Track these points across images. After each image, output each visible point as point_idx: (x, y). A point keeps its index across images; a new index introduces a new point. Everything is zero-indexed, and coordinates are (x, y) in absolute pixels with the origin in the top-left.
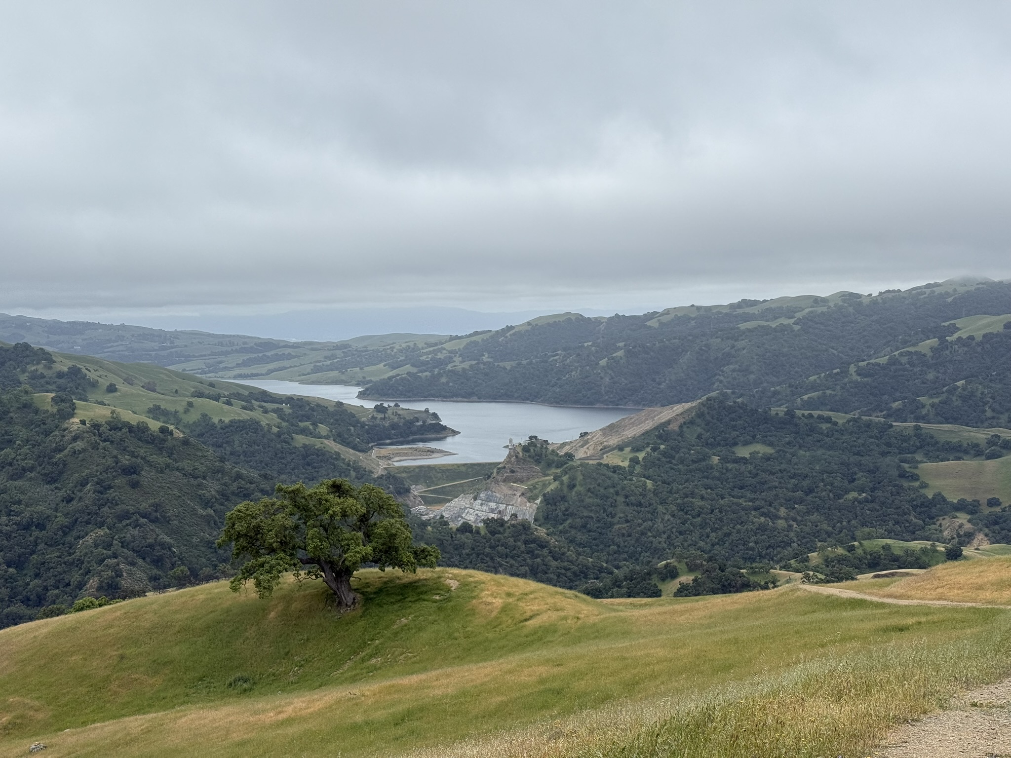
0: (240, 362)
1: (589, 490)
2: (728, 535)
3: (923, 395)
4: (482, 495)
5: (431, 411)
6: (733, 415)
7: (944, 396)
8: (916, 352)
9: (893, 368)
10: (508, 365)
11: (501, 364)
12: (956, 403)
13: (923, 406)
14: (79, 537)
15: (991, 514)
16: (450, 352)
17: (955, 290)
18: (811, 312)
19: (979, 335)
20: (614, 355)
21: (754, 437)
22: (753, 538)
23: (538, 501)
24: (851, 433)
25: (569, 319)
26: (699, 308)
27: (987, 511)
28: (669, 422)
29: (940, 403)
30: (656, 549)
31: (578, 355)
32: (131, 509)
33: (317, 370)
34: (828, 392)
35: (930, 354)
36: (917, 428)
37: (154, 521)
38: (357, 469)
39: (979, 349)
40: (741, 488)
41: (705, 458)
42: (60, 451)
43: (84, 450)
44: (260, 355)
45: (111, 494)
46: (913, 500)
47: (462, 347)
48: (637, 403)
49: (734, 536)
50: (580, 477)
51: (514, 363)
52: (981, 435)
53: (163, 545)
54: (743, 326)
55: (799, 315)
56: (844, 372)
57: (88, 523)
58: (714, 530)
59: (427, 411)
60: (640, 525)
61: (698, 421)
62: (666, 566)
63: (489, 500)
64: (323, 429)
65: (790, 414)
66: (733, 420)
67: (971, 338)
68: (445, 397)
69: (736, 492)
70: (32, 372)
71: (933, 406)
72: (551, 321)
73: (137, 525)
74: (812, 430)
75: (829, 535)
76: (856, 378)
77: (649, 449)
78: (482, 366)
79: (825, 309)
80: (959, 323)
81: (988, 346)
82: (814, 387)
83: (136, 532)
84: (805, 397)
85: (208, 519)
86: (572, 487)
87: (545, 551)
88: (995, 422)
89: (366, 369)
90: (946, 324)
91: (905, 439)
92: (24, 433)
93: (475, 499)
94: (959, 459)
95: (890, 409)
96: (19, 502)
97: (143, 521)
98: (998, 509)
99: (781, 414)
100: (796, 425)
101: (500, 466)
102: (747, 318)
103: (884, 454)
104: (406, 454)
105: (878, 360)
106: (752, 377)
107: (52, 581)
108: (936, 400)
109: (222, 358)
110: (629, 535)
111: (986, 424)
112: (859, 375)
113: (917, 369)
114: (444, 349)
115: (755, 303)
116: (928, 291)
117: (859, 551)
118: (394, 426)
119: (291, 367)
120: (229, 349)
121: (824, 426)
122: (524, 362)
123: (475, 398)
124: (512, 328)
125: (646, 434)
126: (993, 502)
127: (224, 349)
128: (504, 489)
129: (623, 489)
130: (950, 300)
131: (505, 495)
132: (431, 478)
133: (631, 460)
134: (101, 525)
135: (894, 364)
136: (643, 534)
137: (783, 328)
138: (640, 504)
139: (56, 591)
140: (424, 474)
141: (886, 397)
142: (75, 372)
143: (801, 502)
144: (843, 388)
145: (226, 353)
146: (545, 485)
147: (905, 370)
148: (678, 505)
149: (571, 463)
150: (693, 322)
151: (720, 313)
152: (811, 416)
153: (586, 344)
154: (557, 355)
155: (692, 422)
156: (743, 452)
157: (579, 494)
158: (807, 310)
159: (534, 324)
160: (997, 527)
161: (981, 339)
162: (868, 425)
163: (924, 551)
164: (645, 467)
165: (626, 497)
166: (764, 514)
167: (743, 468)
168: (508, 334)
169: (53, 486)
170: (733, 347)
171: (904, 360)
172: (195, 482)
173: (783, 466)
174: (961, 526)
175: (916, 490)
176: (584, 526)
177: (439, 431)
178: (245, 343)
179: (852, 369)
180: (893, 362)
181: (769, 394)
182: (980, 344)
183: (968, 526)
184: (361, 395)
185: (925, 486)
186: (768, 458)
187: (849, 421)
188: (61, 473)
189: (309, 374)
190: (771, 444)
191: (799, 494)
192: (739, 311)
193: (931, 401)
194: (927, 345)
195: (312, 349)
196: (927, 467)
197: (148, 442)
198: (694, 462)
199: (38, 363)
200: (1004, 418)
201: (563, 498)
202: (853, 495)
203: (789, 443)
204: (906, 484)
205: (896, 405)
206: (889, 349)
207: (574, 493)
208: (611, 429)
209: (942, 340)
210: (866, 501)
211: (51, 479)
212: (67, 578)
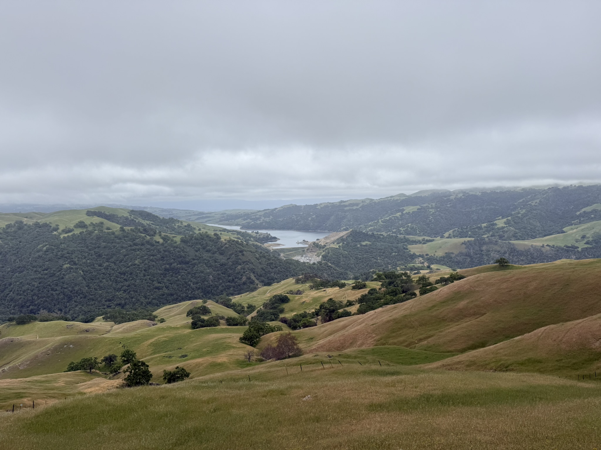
0: (196, 218)
1: (333, 254)
2: (368, 264)
3: (400, 228)
4: (304, 256)
5: (268, 233)
6: (359, 234)
7: (406, 228)
8: (396, 216)
9: (390, 220)
10: (281, 219)
11: (279, 219)
12: (409, 230)
13: (401, 231)
14: (236, 267)
15: (427, 258)
16: (260, 215)
17: (400, 199)
18: (363, 205)
19: (411, 212)
20: (313, 217)
21: (365, 240)
22: (375, 265)
23: (321, 257)
24: (388, 238)
25: (293, 206)
26: (330, 203)
27: (426, 257)
28: (343, 236)
29: (405, 230)
30: (352, 268)
31: (301, 217)
32: (245, 260)
33: (221, 221)
34: (375, 227)
35: (399, 217)
36: (404, 237)
37: (250, 263)
38: (266, 249)
39: (412, 215)
40: (367, 252)
41: (356, 245)
42: (222, 247)
43: (229, 247)
44: (202, 216)
45: (239, 257)
46: (408, 255)
47: (263, 214)
48: (321, 230)
49: (370, 264)
50: (330, 251)
51: (282, 219)
52: (420, 238)
53: (253, 268)
54: (346, 208)
55: (360, 206)
56: (378, 222)
57: (237, 264)
58: (365, 263)
59: (267, 233)
60: (347, 262)
61: (351, 236)
62: (373, 271)
63: (306, 257)
64: (252, 239)
65: (373, 233)
66: (359, 235)
67: (409, 212)
68: (266, 229)
69: (366, 253)
70: (178, 226)
71: (404, 230)
72: (288, 206)
73: (247, 264)
74: (379, 238)
75: (391, 263)
76: (381, 223)
77: (342, 243)
78: (274, 220)
79: (366, 204)
80: (404, 208)
81: (414, 214)
82: (371, 226)
83: (248, 266)
84: (370, 228)
85: (260, 263)
86: (329, 253)
87: (332, 269)
88: (420, 235)
89: (236, 220)
90: (401, 208)
91: (402, 240)
92: (211, 243)
93: (302, 257)
94: (416, 244)
95: (393, 231)
96: (217, 259)
97: (249, 263)
98: (429, 256)
99: (371, 234)
100: (375, 236)
101: (307, 248)
102: (346, 206)
103: (398, 243)
104: (273, 245)
105: (386, 218)
106: (351, 223)
107: (234, 277)
108: (404, 229)
109: (189, 217)
110: (345, 265)
111: (418, 235)
112: (382, 222)
113: (397, 221)
114: (257, 214)
115: (345, 202)
116: (393, 198)
117: (408, 267)
118: (264, 238)
119: (212, 220)
120: (191, 214)
121: (382, 237)
122: (285, 219)
123: (274, 229)
124: (276, 209)
125: (338, 239)
126: (427, 255)
127: (189, 214)
128: (310, 254)
129: (342, 253)
130: (399, 201)
131: (311, 256)
132: (284, 251)
133: (339, 246)
134: (240, 265)
135: (391, 219)
136: (348, 264)
137: (357, 209)
138: (346, 257)
139: (237, 280)
140: (283, 250)
141: (390, 228)
142: (189, 225)
143: (382, 256)
144: (379, 226)
145: (190, 216)
146: (321, 253)
147: (393, 221)
148: (355, 257)
149: (326, 248)
150: (330, 207)
151: (337, 204)
152: (378, 234)
153: (301, 213)
154: (293, 217)
155: (349, 236)
156: (364, 243)
157: (331, 255)
158: (362, 204)
159: (283, 207)
160: (429, 261)
161: (411, 213)
162: (392, 236)
163: (422, 266)
164: (342, 248)
165: (343, 255)
166: (375, 259)
167: (366, 248)
168: (277, 210)
169: (223, 256)
170: (345, 214)
171: (393, 218)
172: (254, 254)
173: (376, 247)
174: (421, 261)
175: (408, 252)
176: (333, 263)
177: (275, 239)
178: (193, 213)
179: (380, 221)
180: (390, 219)
181: (359, 228)
182: (411, 214)
183: (422, 261)
184: (241, 228)
185: (410, 251)
186: (370, 245)
187: (387, 235)
188: (224, 252)
189: (218, 222)
190: (370, 241)
191: (381, 254)
192: (342, 204)
193: (403, 229)
194: (398, 214)
195: (215, 214)
196: (409, 246)
197: (239, 245)
198: (354, 246)
199: (178, 223)
200: (422, 233)
201: (327, 256)
202: (394, 254)
203: (374, 241)
204: (406, 251)
205: (394, 230)
206: (387, 215)
207: (329, 255)
208: (326, 238)
209: (402, 213)
210: (397, 255)
211: (221, 254)
212: (238, 276)
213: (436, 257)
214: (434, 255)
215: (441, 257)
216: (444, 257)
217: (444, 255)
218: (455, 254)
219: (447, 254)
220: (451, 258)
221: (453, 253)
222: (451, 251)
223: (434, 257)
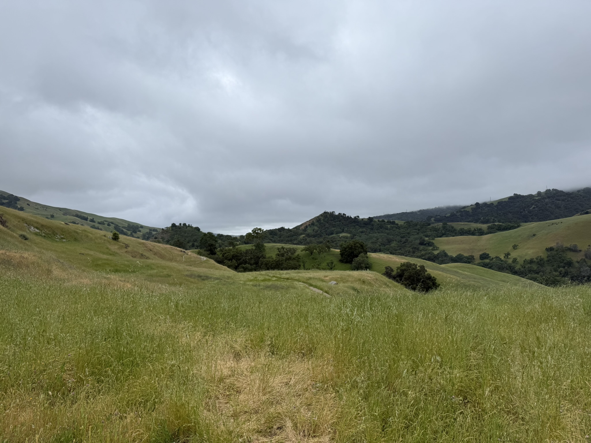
6: (336, 220)
24: (403, 228)
27: (478, 262)
61: (317, 223)
66: (336, 222)
98: (487, 260)
99: (365, 220)
100: (373, 225)
121: (389, 225)
126: (484, 257)
152: (383, 221)
155: (313, 224)
185: (435, 249)
204: (422, 247)
213: (510, 261)
214: (507, 255)
215: (531, 262)
216: (540, 262)
217: (544, 255)
218: (582, 253)
219: (554, 253)
220: (570, 264)
221: (574, 250)
222: (567, 245)
223: (506, 262)
